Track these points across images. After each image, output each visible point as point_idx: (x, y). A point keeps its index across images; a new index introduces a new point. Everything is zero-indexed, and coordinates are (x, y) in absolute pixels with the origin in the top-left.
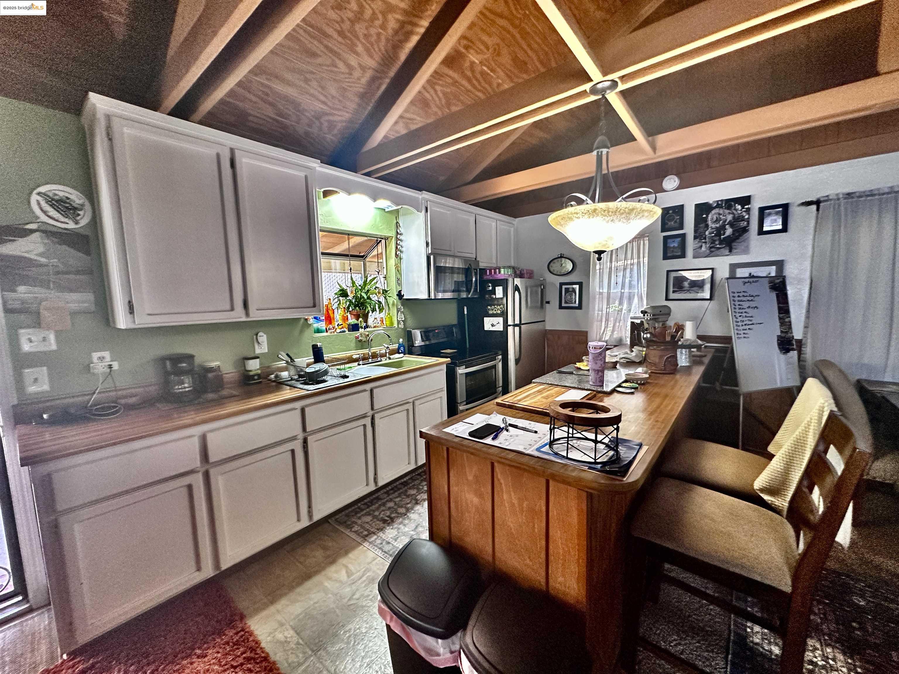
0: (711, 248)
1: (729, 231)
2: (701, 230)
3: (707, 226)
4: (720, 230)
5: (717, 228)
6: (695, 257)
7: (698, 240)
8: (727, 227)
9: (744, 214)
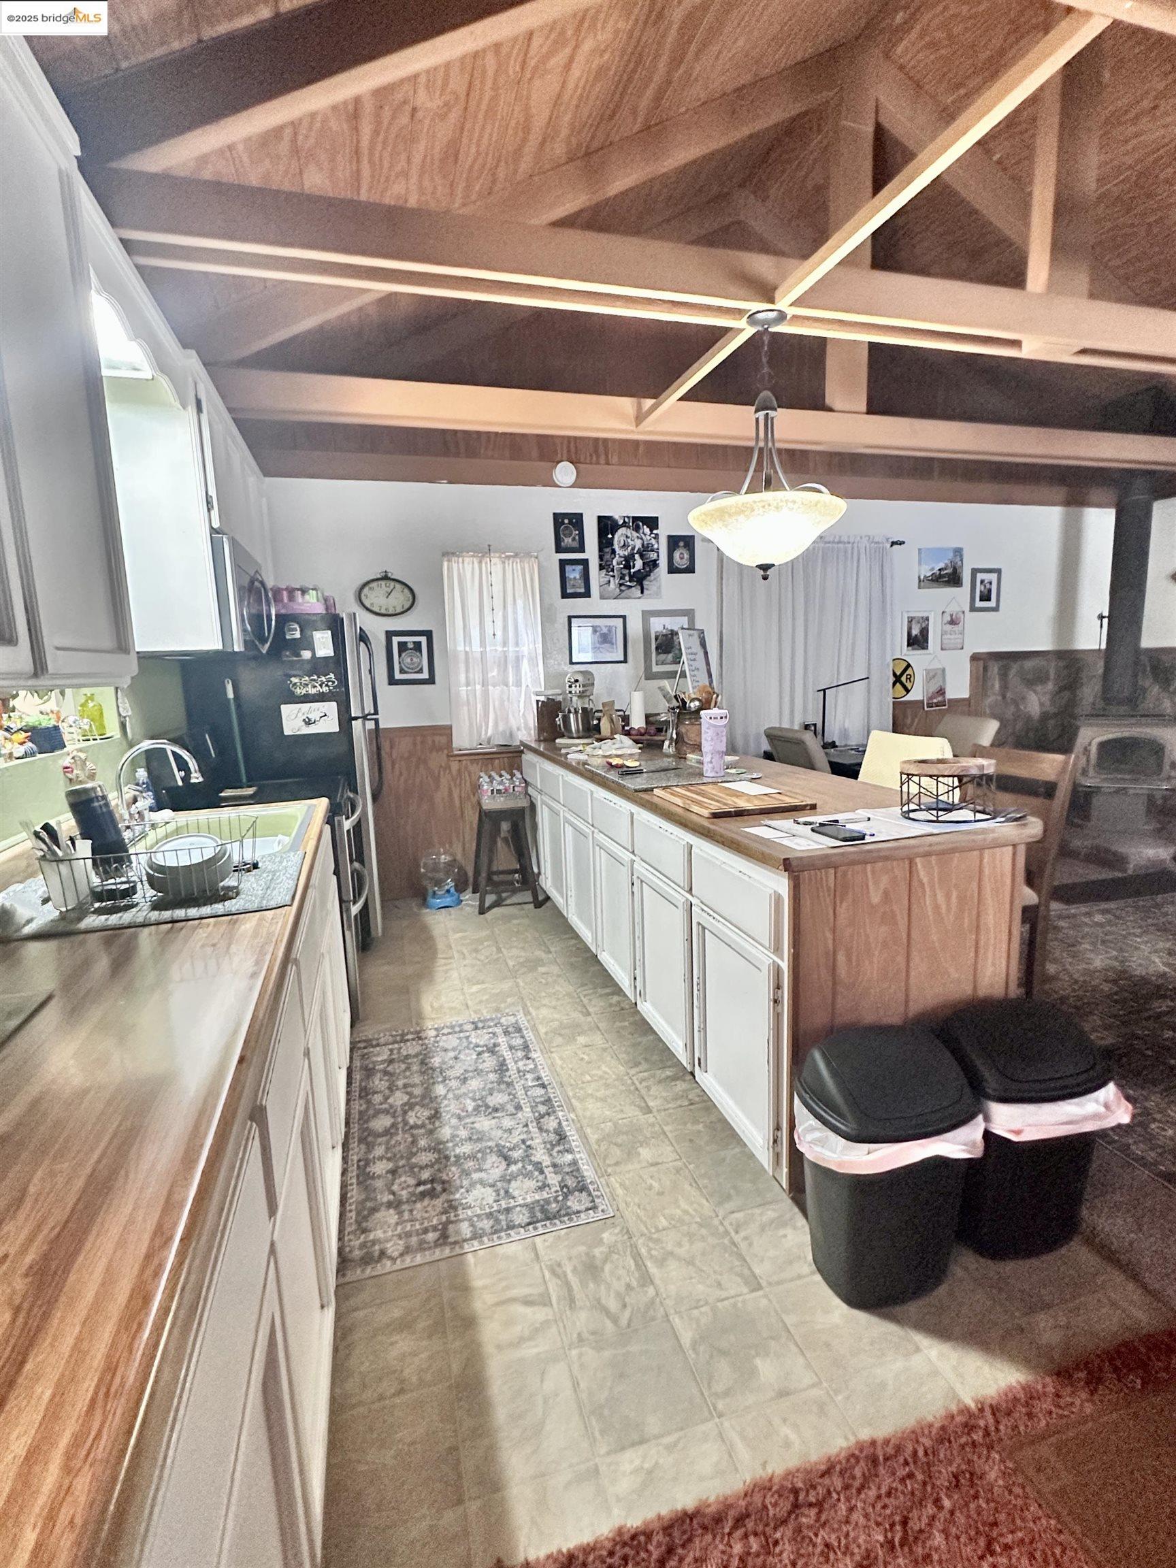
0: (621, 585)
1: (639, 564)
2: (607, 557)
3: (613, 552)
4: (628, 561)
5: (625, 557)
6: (602, 597)
7: (604, 572)
8: (637, 556)
9: (653, 541)
